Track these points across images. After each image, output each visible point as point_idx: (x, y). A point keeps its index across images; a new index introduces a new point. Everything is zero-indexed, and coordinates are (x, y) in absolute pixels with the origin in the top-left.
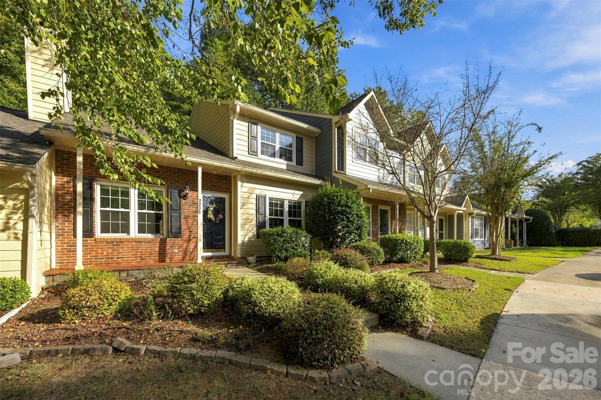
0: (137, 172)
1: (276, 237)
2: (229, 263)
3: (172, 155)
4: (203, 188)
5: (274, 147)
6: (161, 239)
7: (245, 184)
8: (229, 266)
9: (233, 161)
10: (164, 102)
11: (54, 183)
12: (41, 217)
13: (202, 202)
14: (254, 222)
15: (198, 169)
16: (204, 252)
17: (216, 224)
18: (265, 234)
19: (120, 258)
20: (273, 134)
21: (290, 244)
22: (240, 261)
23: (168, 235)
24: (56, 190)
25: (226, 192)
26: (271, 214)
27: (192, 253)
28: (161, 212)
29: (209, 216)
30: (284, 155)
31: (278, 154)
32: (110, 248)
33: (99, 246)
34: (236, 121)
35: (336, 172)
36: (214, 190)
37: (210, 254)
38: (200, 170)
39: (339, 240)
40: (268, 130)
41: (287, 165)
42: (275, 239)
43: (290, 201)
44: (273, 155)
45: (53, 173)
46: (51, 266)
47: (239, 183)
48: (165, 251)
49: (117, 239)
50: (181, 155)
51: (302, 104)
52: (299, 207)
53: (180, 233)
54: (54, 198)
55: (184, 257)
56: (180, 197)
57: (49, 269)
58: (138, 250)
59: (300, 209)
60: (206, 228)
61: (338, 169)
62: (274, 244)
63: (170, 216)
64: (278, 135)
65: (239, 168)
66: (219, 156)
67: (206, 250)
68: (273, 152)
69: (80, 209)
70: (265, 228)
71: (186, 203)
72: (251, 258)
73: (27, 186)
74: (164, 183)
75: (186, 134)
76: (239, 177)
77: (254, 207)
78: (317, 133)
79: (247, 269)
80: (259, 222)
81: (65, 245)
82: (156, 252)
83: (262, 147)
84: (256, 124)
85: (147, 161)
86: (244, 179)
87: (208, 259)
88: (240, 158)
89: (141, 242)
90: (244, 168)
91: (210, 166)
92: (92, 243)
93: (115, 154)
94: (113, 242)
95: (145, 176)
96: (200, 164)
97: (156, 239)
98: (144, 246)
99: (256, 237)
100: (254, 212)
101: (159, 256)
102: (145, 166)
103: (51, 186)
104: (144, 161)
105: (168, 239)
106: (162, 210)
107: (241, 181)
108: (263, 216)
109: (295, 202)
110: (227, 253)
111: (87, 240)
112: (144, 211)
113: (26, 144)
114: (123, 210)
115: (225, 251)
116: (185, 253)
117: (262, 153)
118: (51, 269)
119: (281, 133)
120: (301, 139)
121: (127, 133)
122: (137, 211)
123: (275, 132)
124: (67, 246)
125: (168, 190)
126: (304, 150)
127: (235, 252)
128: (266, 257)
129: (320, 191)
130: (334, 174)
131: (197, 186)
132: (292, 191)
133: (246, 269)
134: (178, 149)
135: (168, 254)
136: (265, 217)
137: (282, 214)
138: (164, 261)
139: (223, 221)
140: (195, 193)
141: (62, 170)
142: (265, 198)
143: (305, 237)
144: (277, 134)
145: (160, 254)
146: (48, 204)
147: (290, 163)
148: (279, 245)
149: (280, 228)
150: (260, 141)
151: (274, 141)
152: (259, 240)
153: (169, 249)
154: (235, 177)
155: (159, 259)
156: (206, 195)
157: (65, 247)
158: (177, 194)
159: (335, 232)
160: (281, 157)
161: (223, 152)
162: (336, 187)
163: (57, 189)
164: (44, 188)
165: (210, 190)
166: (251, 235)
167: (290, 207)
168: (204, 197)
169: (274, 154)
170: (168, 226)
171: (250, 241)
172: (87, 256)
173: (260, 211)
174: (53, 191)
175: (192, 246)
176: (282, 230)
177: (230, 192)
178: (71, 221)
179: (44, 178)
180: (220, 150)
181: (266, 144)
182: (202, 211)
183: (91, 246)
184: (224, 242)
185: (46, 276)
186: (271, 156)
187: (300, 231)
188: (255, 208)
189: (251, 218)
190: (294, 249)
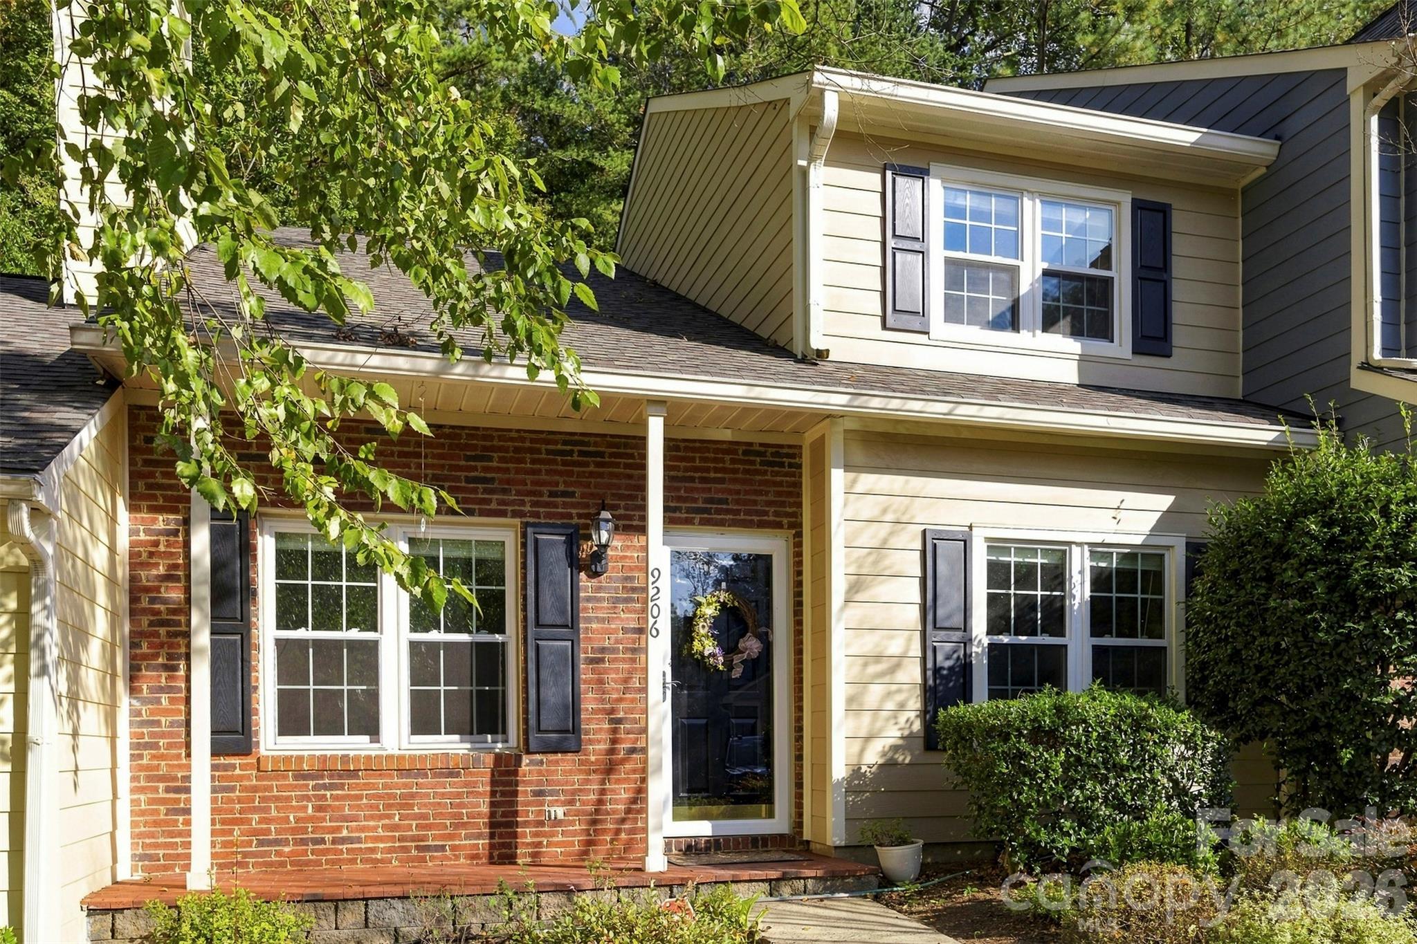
0: (341, 460)
1: (1025, 746)
2: (784, 878)
3: (515, 374)
4: (673, 518)
5: (1014, 271)
6: (498, 758)
7: (868, 481)
8: (786, 890)
9: (808, 371)
10: (463, 105)
11: (123, 542)
12: (74, 679)
13: (665, 583)
14: (912, 673)
15: (645, 426)
16: (676, 817)
17: (731, 685)
18: (964, 732)
19: (344, 840)
20: (1007, 207)
21: (1105, 780)
22: (841, 867)
23: (527, 741)
24: (132, 566)
25: (779, 525)
26: (994, 627)
27: (623, 821)
28: (498, 638)
29: (697, 645)
30: (1067, 312)
31: (1032, 311)
32: (308, 798)
33: (270, 789)
34: (820, 175)
35: (1378, 369)
36: (721, 523)
37: (703, 829)
38: (656, 430)
39: (1396, 757)
40: (983, 190)
41: (1083, 360)
42: (1022, 755)
43: (1098, 550)
44: (1011, 320)
45: (121, 503)
46: (114, 875)
47: (838, 478)
48: (516, 813)
49: (334, 757)
50: (555, 362)
51: (1159, 39)
52: (1155, 579)
53: (576, 730)
54: (123, 600)
55: (590, 843)
56: (576, 564)
57: (109, 883)
58: (411, 806)
59: (1159, 588)
60: (684, 701)
61: (1387, 350)
62: (1010, 783)
63: (532, 654)
64: (1032, 211)
65: (836, 400)
66: (743, 356)
67: (684, 809)
68: (1005, 300)
69: (202, 638)
70: (968, 699)
71: (599, 589)
72: (897, 851)
73: (25, 562)
74: (451, 502)
75: (573, 255)
76: (835, 447)
77: (913, 592)
78: (1256, 167)
79: (877, 908)
80: (937, 670)
81: (161, 785)
82: (479, 815)
83: (953, 281)
84: (921, 173)
85: (385, 405)
86: (859, 457)
87: (691, 849)
88: (840, 352)
89: (422, 773)
90: (860, 401)
91: (701, 406)
92: (249, 778)
93: (249, 383)
94: (318, 774)
95: (373, 475)
96: (658, 402)
97: (476, 761)
98: (430, 790)
99: (920, 742)
100: (914, 614)
101: (492, 836)
102: (374, 429)
103: (112, 549)
104: (374, 409)
105: (525, 760)
106: (502, 631)
107: (848, 468)
108: (957, 636)
109: (1131, 555)
110: (778, 824)
111: (233, 767)
112: (434, 636)
113: (35, 396)
114: (355, 634)
115: (771, 815)
116: (594, 822)
117: (953, 313)
118: (115, 882)
119: (1050, 200)
120: (1163, 211)
121: (269, 270)
122: (408, 635)
123: (1015, 195)
124: (167, 790)
125: (524, 535)
126: (1179, 268)
127: (819, 818)
128: (973, 844)
129: (1278, 484)
130: (1361, 382)
131: (643, 508)
132: (1112, 497)
133: (869, 908)
134: (541, 336)
135: (526, 824)
136: (967, 642)
137: (1055, 617)
138: (510, 859)
139: (761, 666)
140: (637, 541)
141: (150, 487)
142: (966, 543)
143: (1188, 742)
144: (1027, 203)
145: (492, 825)
146: (100, 625)
147: (1099, 347)
148: (1040, 791)
149: (1044, 701)
150: (938, 253)
151: (1014, 245)
152: (933, 757)
153: (528, 804)
154: (819, 447)
155: (492, 846)
156: (681, 549)
157: (162, 795)
158: (561, 552)
159: (1372, 711)
160: (1049, 322)
161: (764, 333)
162: (1376, 451)
163: (137, 561)
164: (86, 563)
165: (704, 522)
166: (892, 735)
167: (1100, 580)
168: (677, 556)
169: (1015, 308)
170: (526, 700)
171: (888, 766)
172: (231, 832)
173: (940, 612)
174: (122, 572)
175: (621, 793)
176: (1059, 710)
177: (797, 526)
178: (179, 690)
179: (86, 523)
180: (750, 325)
181: (970, 264)
182: (664, 625)
183: (244, 789)
184: (770, 765)
185: (91, 912)
186: (997, 324)
187: (1158, 714)
188: (916, 597)
189: (895, 647)
190: (1121, 807)
